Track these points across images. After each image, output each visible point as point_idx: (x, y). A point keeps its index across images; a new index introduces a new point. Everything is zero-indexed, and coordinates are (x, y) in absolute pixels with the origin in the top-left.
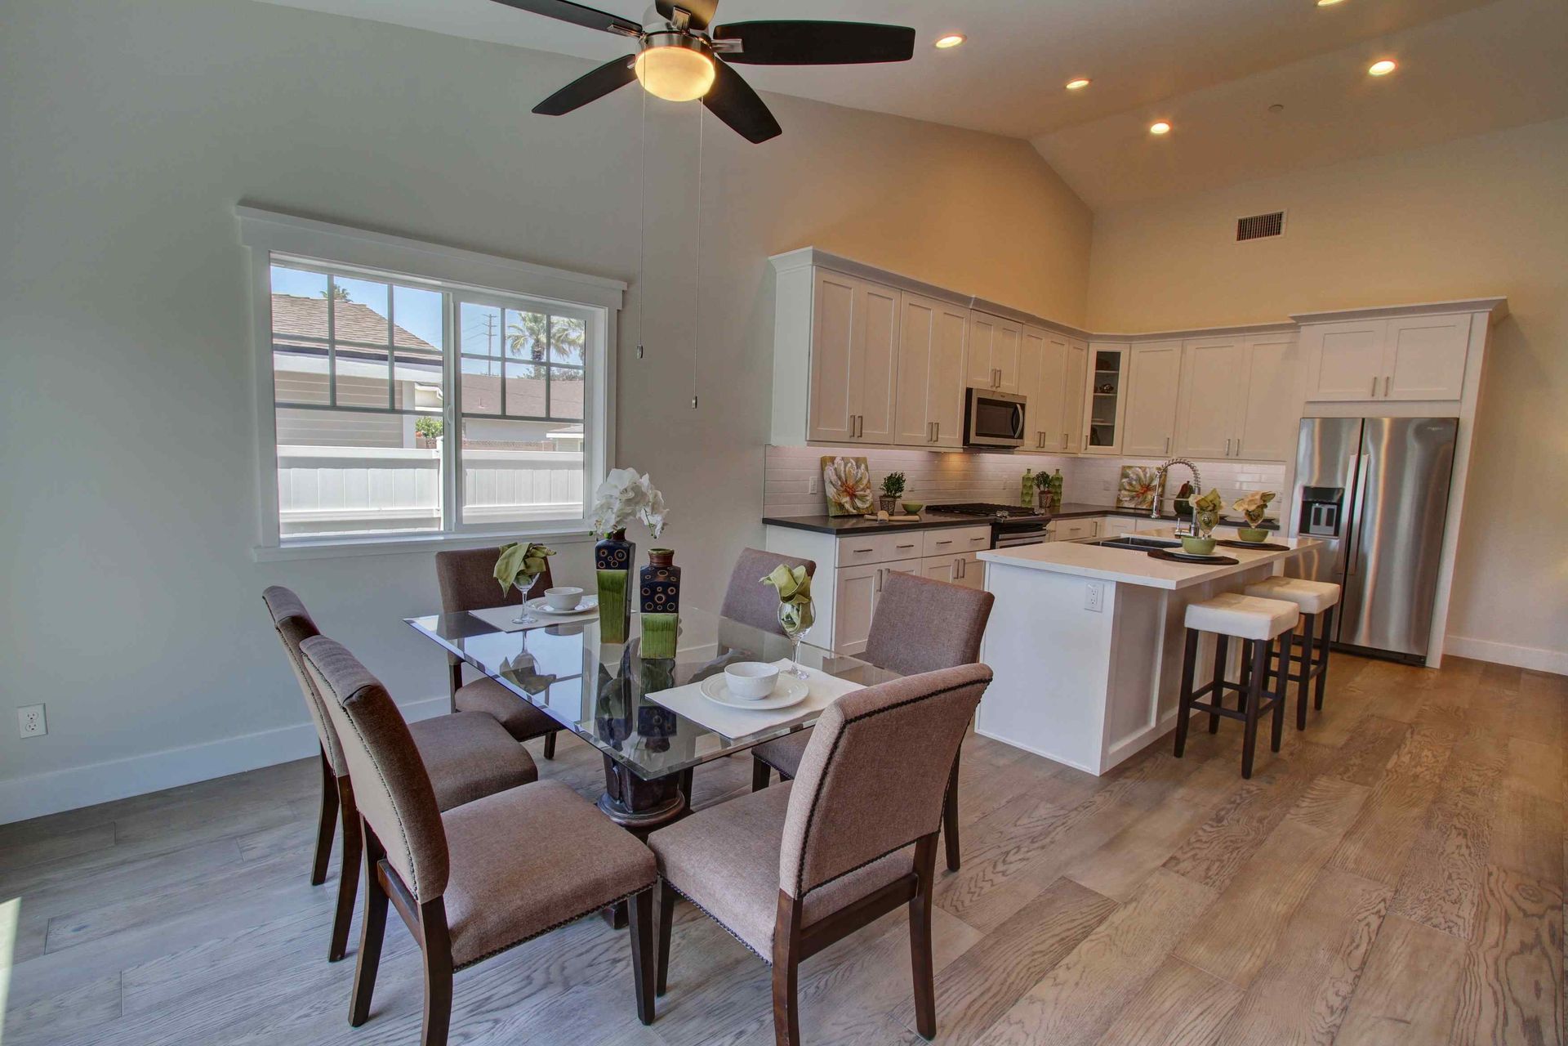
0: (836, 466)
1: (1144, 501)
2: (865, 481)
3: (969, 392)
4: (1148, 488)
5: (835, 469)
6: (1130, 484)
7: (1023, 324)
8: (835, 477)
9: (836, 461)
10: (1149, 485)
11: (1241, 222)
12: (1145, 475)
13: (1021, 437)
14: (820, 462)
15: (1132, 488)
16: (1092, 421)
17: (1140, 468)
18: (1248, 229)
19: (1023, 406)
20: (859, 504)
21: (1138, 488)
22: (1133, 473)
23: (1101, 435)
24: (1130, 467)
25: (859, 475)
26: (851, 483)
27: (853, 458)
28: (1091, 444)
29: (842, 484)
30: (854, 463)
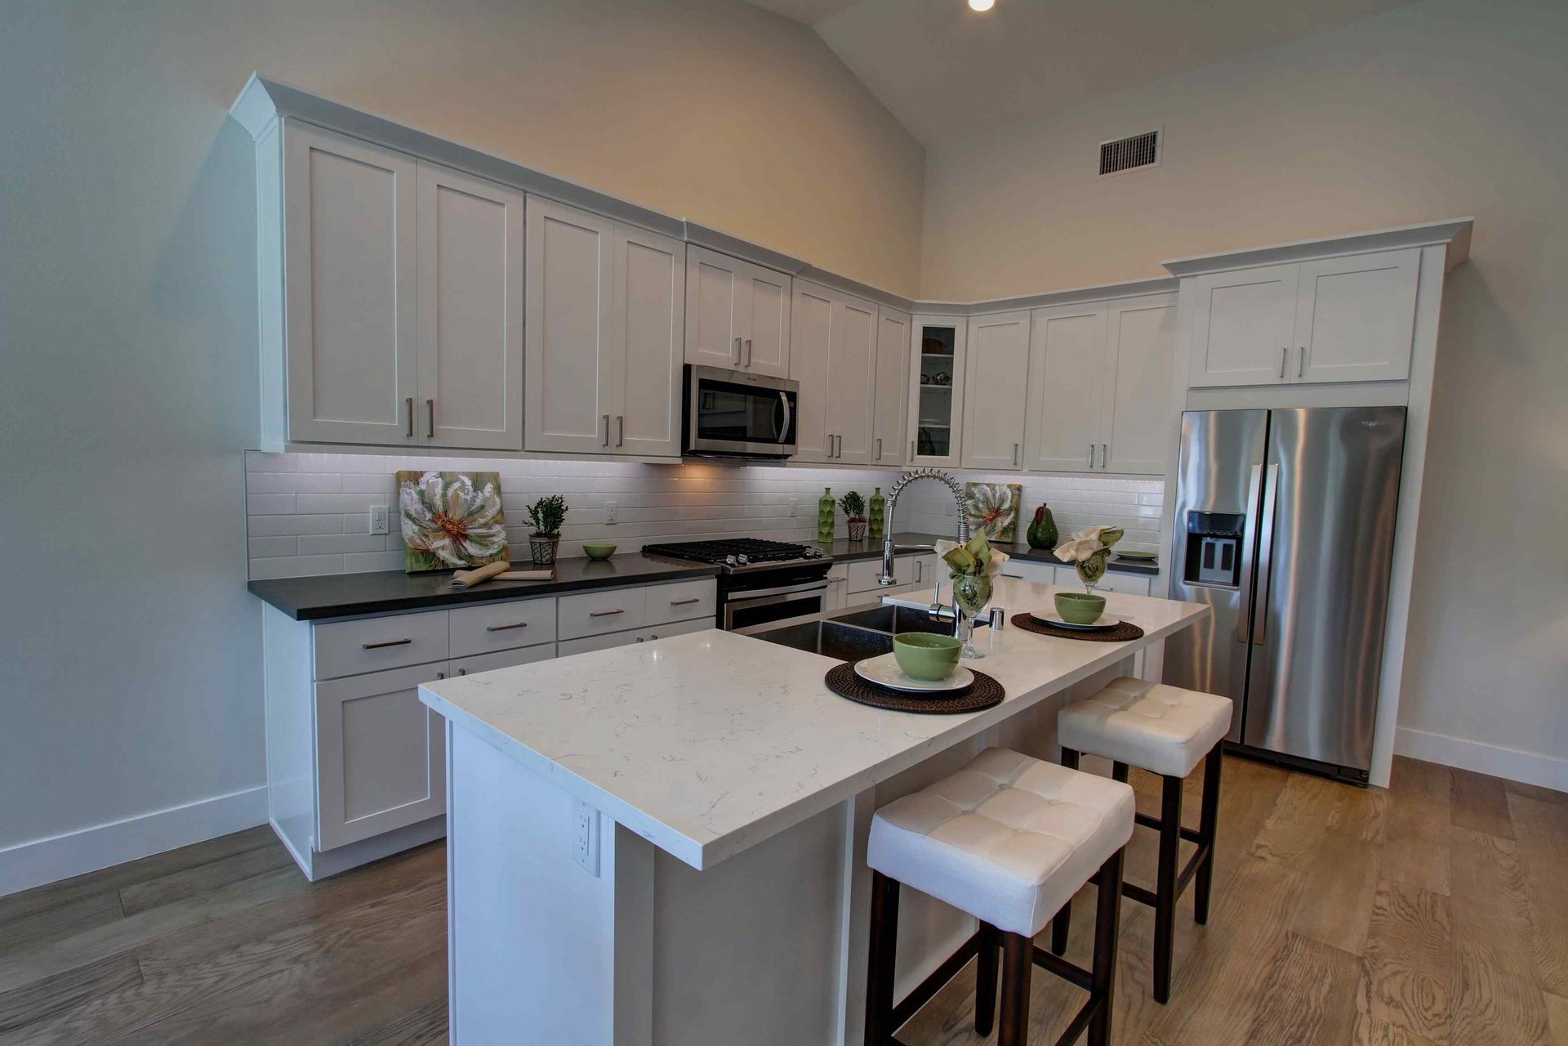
0: (423, 487)
1: (993, 530)
2: (491, 512)
3: (687, 369)
4: (997, 513)
5: (421, 493)
6: (976, 507)
7: (792, 276)
8: (419, 506)
9: (423, 479)
10: (999, 509)
11: (1104, 148)
12: (994, 495)
13: (791, 439)
14: (394, 479)
15: (978, 513)
16: (920, 422)
17: (988, 485)
18: (1112, 159)
19: (792, 397)
20: (471, 548)
21: (985, 512)
22: (979, 492)
23: (932, 442)
24: (975, 485)
25: (478, 502)
26: (456, 514)
27: (465, 474)
28: (919, 453)
29: (436, 517)
30: (468, 482)
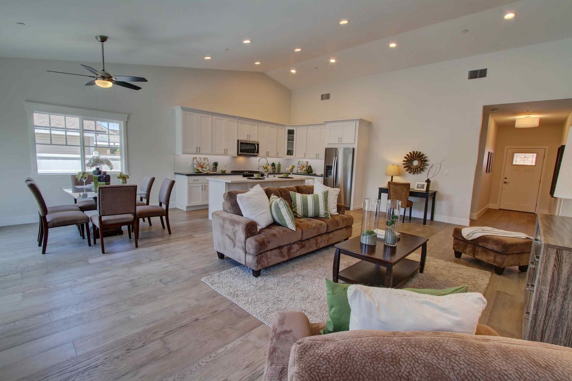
0: (197, 160)
1: (303, 170)
2: (207, 164)
3: (238, 140)
5: (197, 161)
6: (300, 166)
7: (259, 123)
8: (197, 163)
9: (197, 159)
10: (304, 166)
11: (322, 95)
12: (303, 163)
13: (258, 152)
14: (193, 159)
16: (287, 149)
17: (302, 161)
18: (323, 98)
19: (258, 145)
20: (204, 169)
21: (301, 167)
22: (300, 163)
23: (290, 153)
24: (300, 161)
25: (205, 162)
26: (202, 164)
27: (203, 158)
28: (287, 155)
29: (199, 164)
30: (203, 159)
